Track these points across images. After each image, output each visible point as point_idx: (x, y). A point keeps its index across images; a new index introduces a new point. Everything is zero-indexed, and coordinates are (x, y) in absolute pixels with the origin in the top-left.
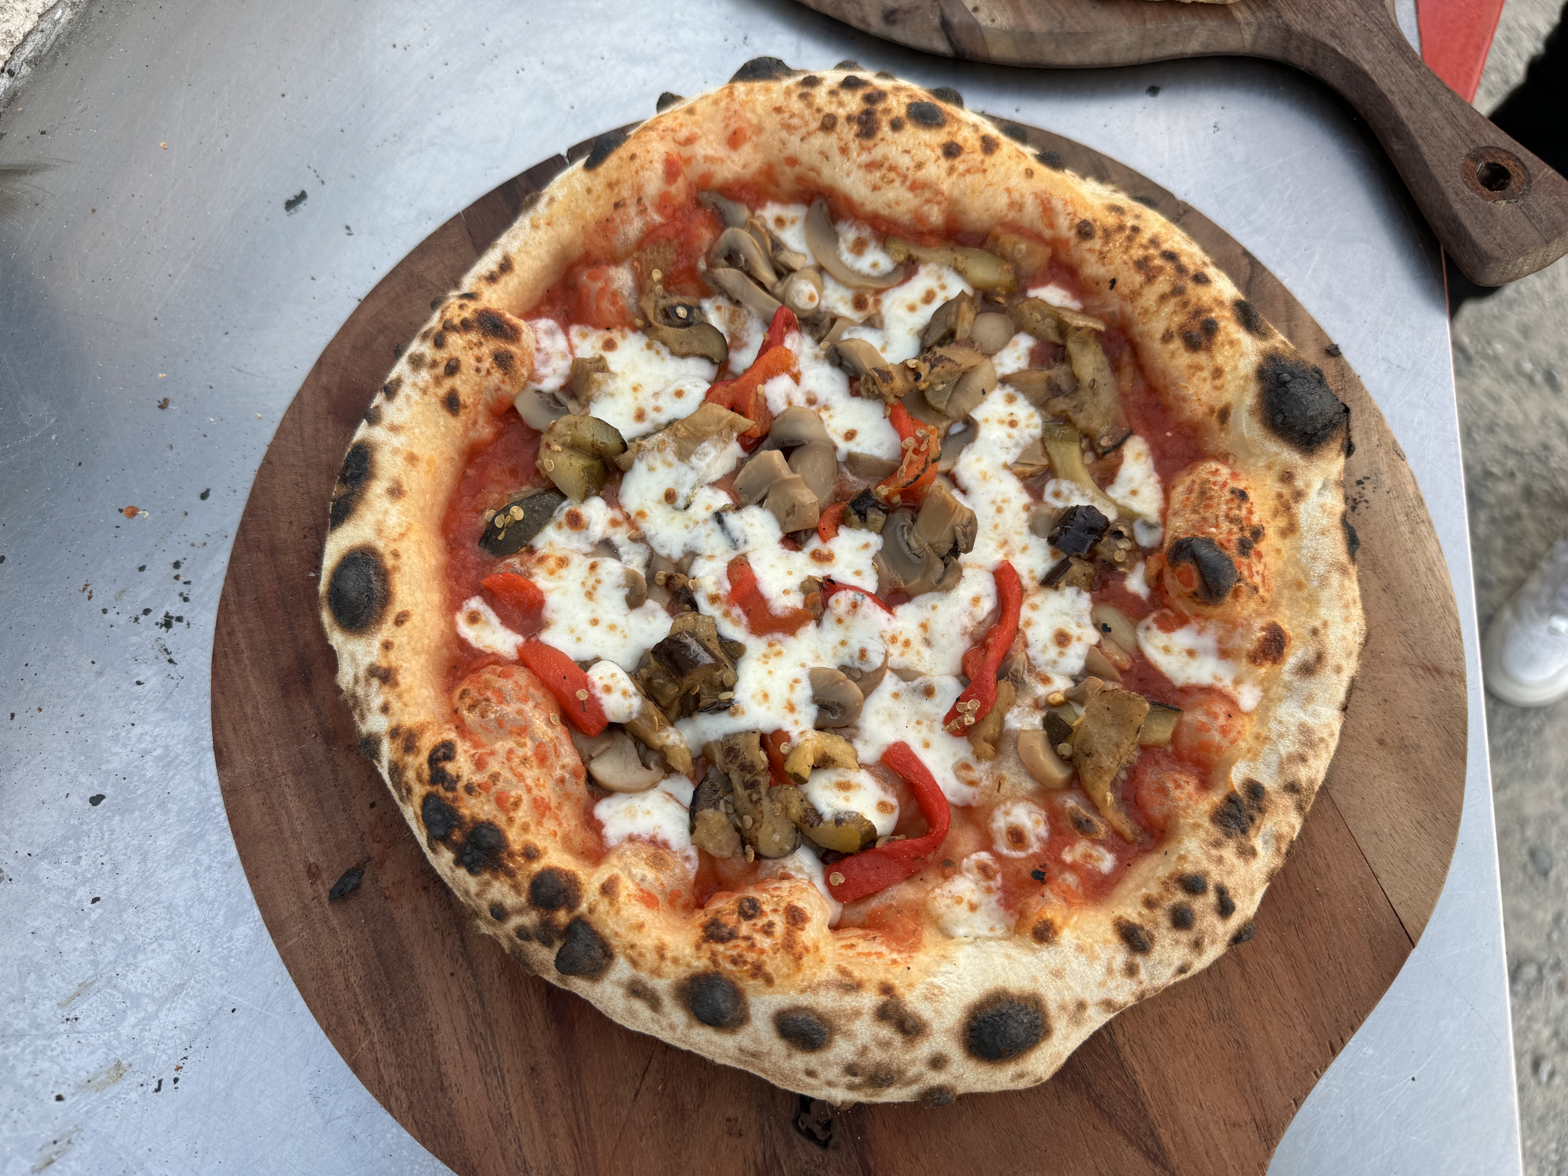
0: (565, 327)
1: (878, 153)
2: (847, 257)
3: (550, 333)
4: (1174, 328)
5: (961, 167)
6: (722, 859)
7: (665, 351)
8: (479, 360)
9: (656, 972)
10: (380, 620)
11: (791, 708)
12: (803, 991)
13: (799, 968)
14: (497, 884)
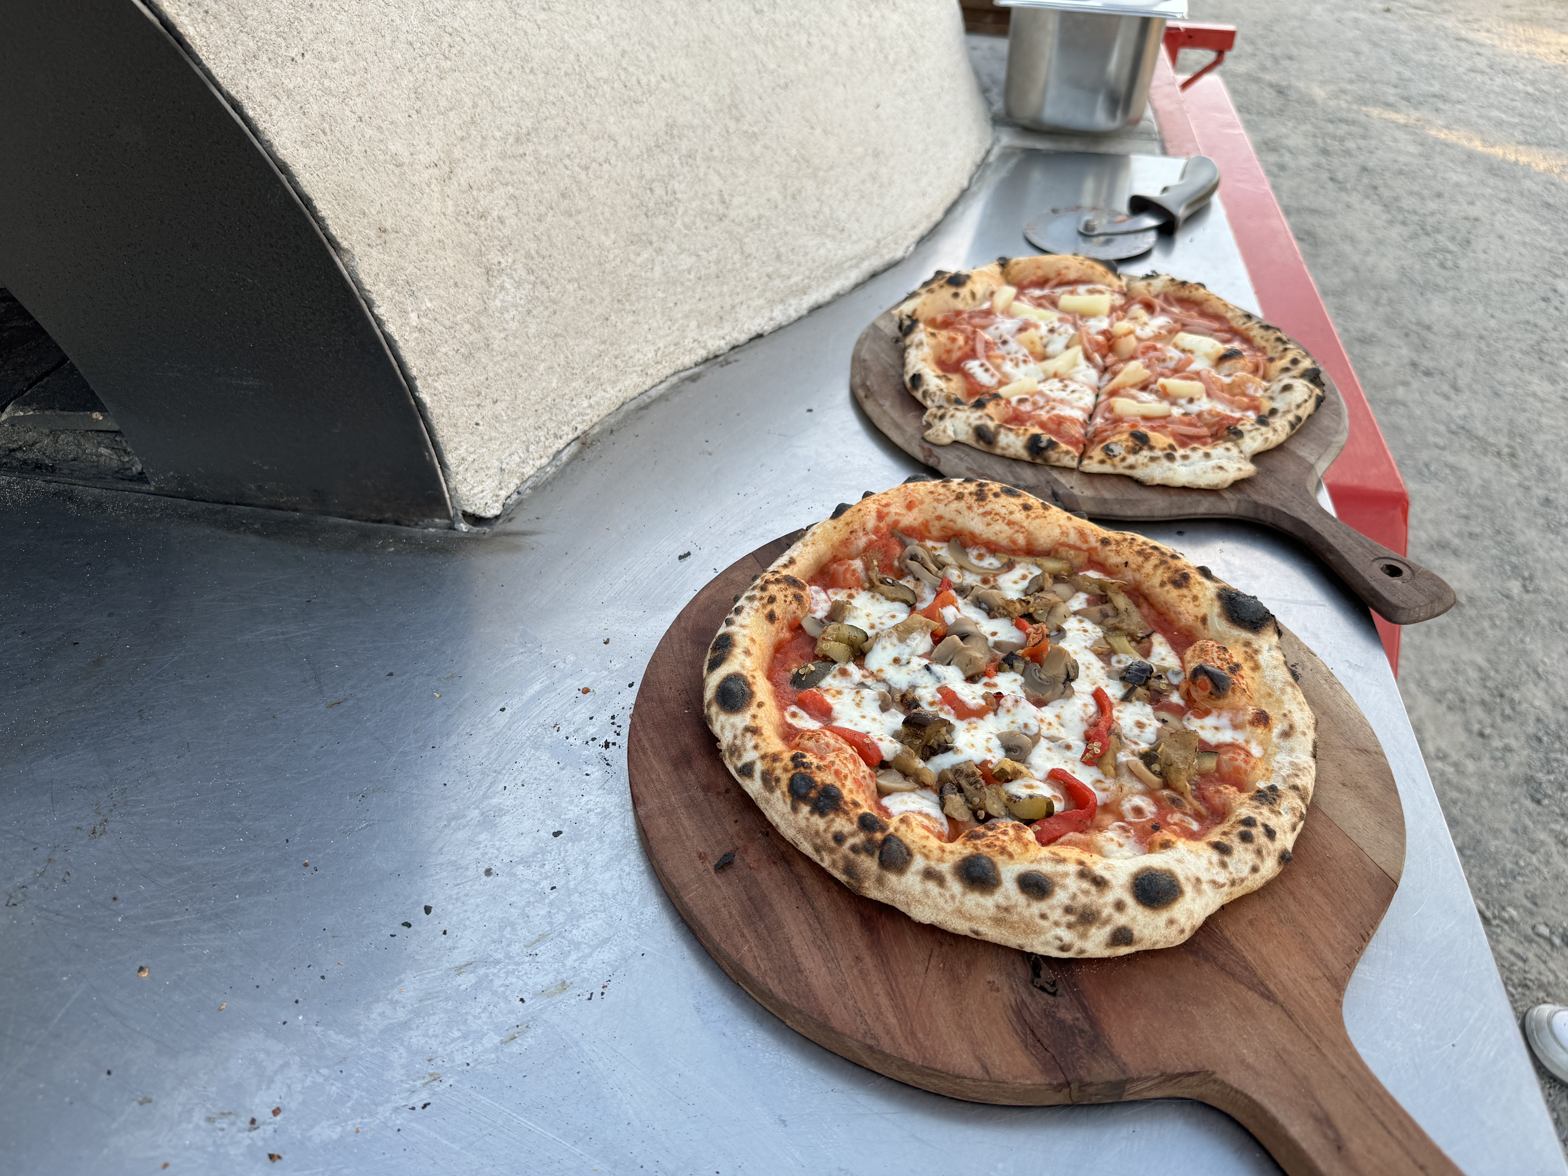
0: (825, 590)
1: (988, 508)
2: (975, 561)
3: (817, 592)
4: (1165, 579)
5: (1033, 515)
6: (963, 823)
7: (882, 599)
8: (786, 596)
9: (941, 860)
10: (749, 705)
11: (990, 750)
12: (1032, 862)
13: (1027, 850)
14: (838, 820)
